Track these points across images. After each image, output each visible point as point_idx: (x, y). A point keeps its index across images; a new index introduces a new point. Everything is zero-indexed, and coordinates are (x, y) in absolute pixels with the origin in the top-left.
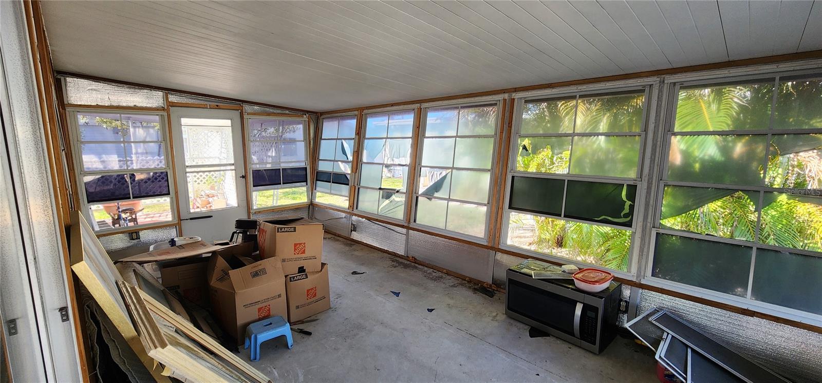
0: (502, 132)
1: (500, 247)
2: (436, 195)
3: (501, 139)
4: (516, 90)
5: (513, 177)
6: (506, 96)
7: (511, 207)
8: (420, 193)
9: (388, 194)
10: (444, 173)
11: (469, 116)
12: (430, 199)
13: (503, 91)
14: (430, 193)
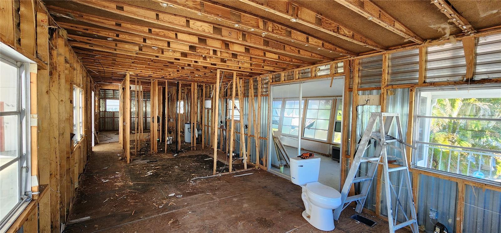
0: (333, 109)
1: (332, 143)
2: (311, 127)
3: (333, 111)
4: (337, 96)
5: (336, 122)
6: (334, 98)
7: (335, 131)
8: (306, 127)
9: (293, 127)
10: (314, 120)
11: (323, 102)
12: (309, 129)
13: (334, 96)
14: (309, 127)
